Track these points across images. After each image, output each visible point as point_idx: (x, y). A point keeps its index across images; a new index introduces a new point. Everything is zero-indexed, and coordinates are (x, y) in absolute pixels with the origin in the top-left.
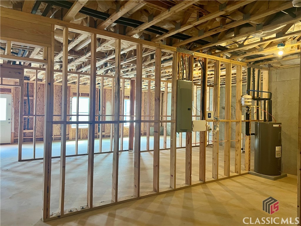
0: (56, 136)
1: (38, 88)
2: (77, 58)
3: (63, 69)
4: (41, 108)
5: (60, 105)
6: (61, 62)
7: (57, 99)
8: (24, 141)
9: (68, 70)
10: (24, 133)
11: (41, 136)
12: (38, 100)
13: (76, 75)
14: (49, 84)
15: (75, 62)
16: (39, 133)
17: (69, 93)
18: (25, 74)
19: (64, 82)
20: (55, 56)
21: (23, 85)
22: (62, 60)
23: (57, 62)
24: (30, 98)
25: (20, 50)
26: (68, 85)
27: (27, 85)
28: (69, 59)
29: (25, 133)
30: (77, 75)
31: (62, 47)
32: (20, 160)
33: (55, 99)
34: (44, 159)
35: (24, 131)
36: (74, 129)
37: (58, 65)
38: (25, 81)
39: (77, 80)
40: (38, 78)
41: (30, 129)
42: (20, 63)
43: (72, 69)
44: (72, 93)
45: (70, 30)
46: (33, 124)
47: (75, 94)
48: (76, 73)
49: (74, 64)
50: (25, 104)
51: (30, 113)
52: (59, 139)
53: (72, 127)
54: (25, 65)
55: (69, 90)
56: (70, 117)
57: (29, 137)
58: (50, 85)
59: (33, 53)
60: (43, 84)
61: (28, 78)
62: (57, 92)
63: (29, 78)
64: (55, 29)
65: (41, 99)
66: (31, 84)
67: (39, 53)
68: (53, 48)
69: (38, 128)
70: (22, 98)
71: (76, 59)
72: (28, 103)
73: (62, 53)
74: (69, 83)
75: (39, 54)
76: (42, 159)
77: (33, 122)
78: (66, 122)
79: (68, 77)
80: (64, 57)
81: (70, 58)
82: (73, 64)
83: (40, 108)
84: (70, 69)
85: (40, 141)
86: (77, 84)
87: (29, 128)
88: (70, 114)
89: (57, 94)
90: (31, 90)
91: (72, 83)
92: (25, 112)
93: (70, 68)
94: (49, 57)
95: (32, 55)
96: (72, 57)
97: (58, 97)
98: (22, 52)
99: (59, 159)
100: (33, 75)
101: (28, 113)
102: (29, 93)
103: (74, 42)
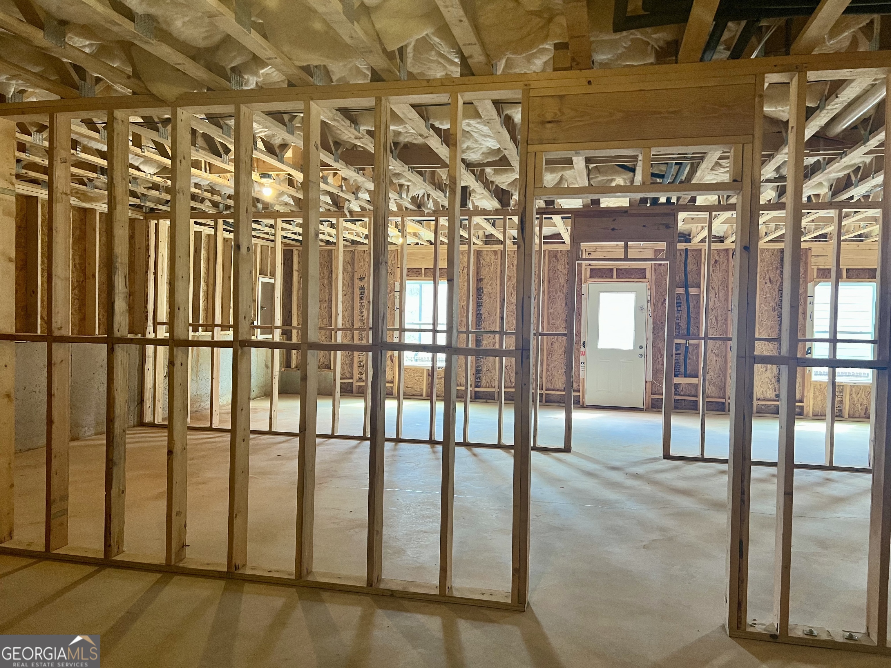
0: (764, 400)
1: (712, 262)
2: (833, 159)
3: (788, 199)
4: (719, 318)
5: (774, 310)
6: (782, 178)
7: (767, 289)
8: (676, 408)
9: (805, 199)
10: (677, 385)
11: (720, 398)
12: (712, 295)
13: (829, 213)
14: (746, 248)
15: (826, 171)
16: (714, 388)
17: (806, 271)
18: (681, 226)
19: (789, 239)
20: (763, 162)
21: (674, 256)
22: (784, 171)
23: (768, 181)
24: (692, 291)
25: (669, 165)
26: (804, 246)
27: (684, 256)
28: (807, 167)
29: (679, 384)
30: (833, 213)
31: (784, 134)
32: (667, 456)
33: (762, 290)
34: (731, 462)
35: (677, 380)
36: (821, 383)
37: (772, 189)
38: (681, 246)
39: (832, 228)
40: (714, 233)
41: (689, 377)
42: (669, 199)
43: (817, 196)
44: (815, 271)
45: (812, 76)
46: (698, 361)
47: (826, 273)
48: (829, 205)
49: (824, 178)
50: (679, 309)
51: (691, 332)
52: (775, 412)
53: (814, 378)
54: (681, 202)
55: (806, 263)
56: (808, 345)
57: (689, 396)
58: (749, 252)
59: (703, 166)
60: (727, 250)
61: (686, 237)
62: (766, 269)
63: (689, 235)
64: (766, 85)
65: (721, 294)
66: (695, 253)
67: (717, 164)
68: (758, 143)
69: (712, 374)
70: (671, 291)
71: (830, 161)
72: (685, 304)
73: (786, 150)
74: (805, 241)
75: (716, 168)
76: (725, 461)
77: (698, 357)
78: (797, 359)
79: (804, 222)
80: (792, 163)
81: (810, 160)
82: (821, 180)
83: (716, 320)
84: (809, 197)
85: (717, 410)
86: (833, 242)
87: (688, 372)
88: (808, 336)
89: (767, 276)
90: (695, 268)
91: (816, 237)
92: (679, 329)
93: (809, 194)
94: (747, 170)
95: (698, 173)
96: (816, 159)
97: (769, 284)
98: (674, 170)
99: (773, 470)
100: (700, 226)
101: (686, 333)
102: (689, 277)
103: (825, 111)
